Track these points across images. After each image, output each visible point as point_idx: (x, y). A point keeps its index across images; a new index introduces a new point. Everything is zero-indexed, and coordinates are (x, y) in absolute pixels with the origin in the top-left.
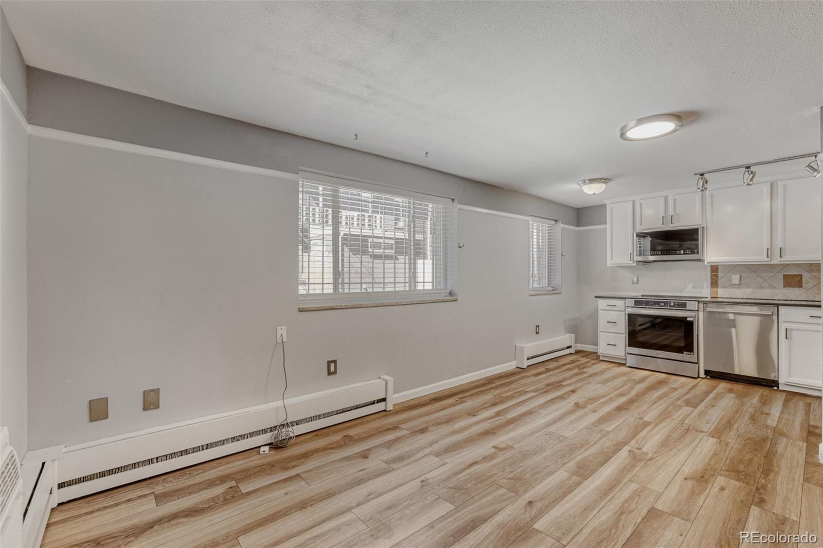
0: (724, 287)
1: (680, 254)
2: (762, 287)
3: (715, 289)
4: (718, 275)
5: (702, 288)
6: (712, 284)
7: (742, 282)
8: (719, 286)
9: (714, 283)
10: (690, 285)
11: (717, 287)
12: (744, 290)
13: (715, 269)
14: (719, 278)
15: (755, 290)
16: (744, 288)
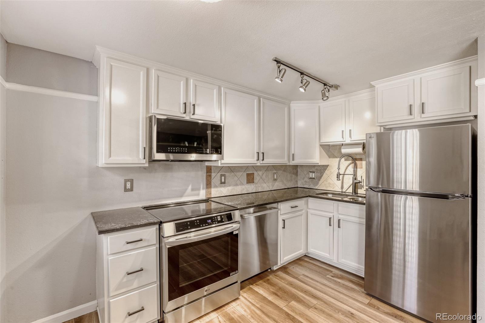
0: (216, 187)
1: (207, 153)
2: (237, 185)
3: (209, 190)
4: (211, 175)
5: (199, 189)
6: (207, 185)
7: (226, 182)
8: (212, 186)
9: (209, 185)
10: (190, 187)
11: (211, 187)
12: (228, 188)
13: (209, 170)
14: (212, 179)
15: (233, 187)
16: (228, 186)
